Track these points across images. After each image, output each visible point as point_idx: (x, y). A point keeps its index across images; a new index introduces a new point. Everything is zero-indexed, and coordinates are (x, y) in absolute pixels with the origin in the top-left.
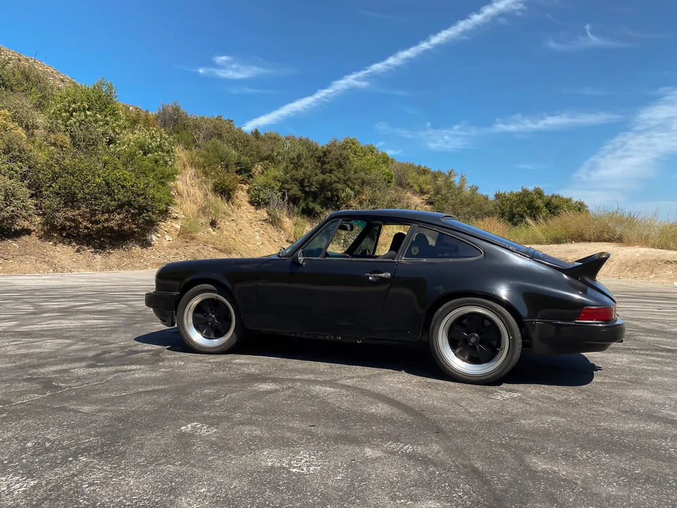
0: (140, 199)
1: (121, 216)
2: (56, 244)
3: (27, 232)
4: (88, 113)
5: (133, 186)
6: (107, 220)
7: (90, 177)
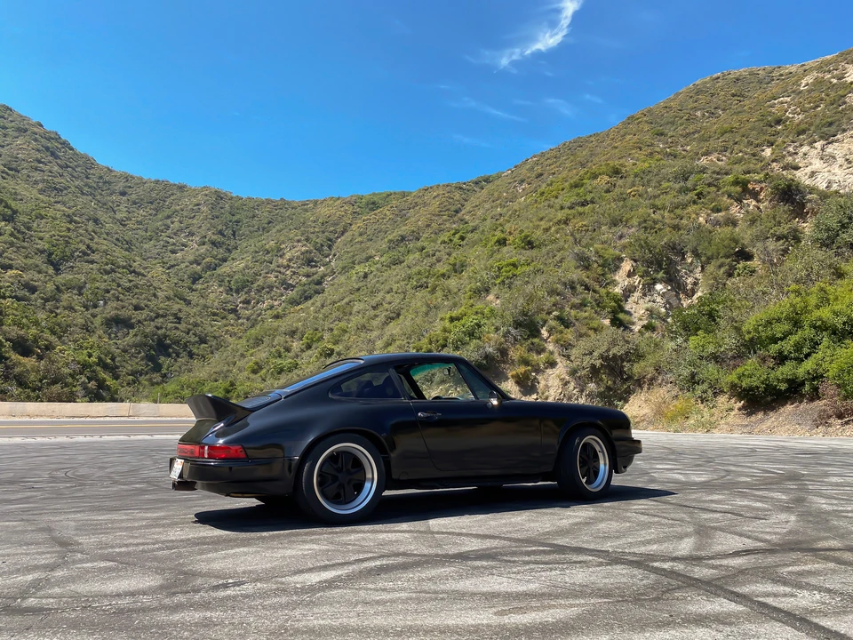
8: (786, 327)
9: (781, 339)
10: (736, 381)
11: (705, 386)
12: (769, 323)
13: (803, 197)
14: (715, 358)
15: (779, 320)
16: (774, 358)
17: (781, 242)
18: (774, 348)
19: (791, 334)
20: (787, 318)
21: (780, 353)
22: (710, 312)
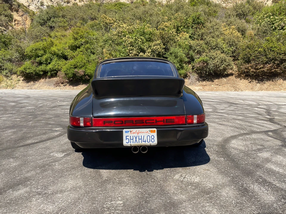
0: (281, 56)
1: (270, 65)
2: (241, 79)
3: (232, 74)
4: (271, 17)
5: (278, 50)
6: (263, 68)
7: (257, 49)
8: (42, 52)
9: (41, 56)
10: (23, 70)
11: (7, 71)
12: (36, 50)
13: (12, 2)
14: (10, 60)
15: (40, 50)
16: (37, 63)
17: (7, 18)
18: (38, 59)
19: (43, 55)
20: (43, 49)
21: (40, 61)
22: (5, 41)
